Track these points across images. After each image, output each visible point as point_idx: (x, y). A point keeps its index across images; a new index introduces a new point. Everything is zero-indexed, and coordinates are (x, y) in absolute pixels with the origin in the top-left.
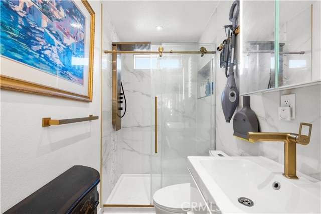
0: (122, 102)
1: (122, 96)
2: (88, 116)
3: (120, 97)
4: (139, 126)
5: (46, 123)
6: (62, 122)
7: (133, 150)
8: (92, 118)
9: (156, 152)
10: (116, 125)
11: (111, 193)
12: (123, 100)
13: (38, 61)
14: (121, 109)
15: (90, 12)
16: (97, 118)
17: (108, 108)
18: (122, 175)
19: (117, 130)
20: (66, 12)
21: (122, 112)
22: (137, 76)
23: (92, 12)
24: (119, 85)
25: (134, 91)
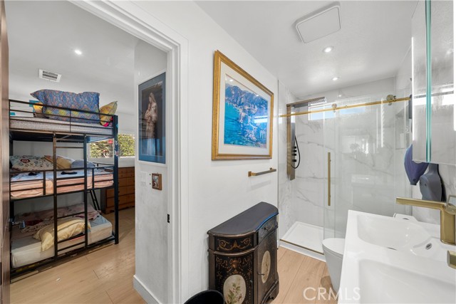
0: (295, 155)
1: (296, 149)
2: (269, 170)
3: (293, 150)
4: (314, 178)
5: (250, 174)
6: (257, 174)
7: (308, 200)
8: (272, 170)
9: (329, 205)
10: (291, 174)
11: (286, 232)
12: (297, 153)
13: (247, 142)
14: (295, 161)
15: (269, 94)
16: (275, 170)
17: (284, 160)
18: (297, 222)
19: (291, 179)
20: (260, 113)
21: (296, 164)
22: (311, 127)
23: (271, 94)
24: (293, 139)
25: (309, 143)
